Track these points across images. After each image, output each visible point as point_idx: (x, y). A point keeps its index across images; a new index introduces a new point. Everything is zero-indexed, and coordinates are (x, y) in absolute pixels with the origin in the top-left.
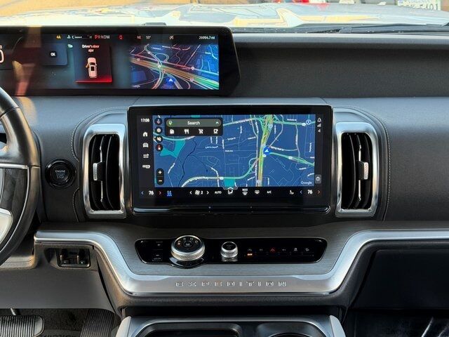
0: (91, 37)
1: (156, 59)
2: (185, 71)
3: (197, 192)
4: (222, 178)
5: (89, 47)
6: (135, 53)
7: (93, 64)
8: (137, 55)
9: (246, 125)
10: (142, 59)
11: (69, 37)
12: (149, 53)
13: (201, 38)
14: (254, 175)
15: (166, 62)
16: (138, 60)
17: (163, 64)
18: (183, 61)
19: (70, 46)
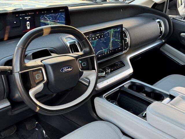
0: (28, 14)
1: (48, 19)
2: (56, 22)
3: (99, 56)
4: (104, 50)
5: (27, 18)
6: (42, 18)
7: (28, 24)
8: (42, 19)
9: (108, 33)
10: (44, 20)
11: (20, 15)
12: (46, 17)
13: (60, 10)
14: (110, 47)
15: (51, 20)
16: (43, 20)
17: (50, 21)
18: (56, 19)
19: (21, 18)
